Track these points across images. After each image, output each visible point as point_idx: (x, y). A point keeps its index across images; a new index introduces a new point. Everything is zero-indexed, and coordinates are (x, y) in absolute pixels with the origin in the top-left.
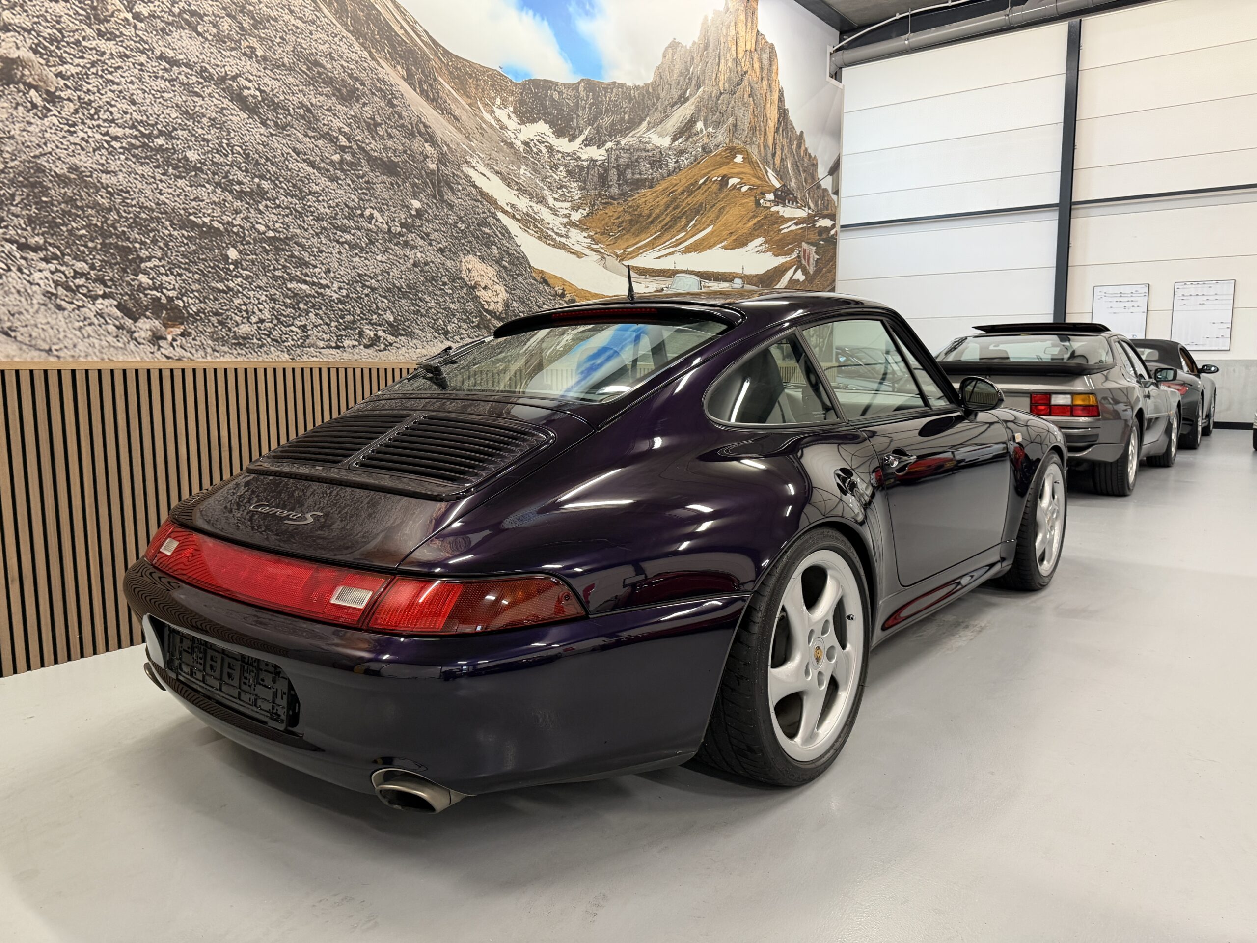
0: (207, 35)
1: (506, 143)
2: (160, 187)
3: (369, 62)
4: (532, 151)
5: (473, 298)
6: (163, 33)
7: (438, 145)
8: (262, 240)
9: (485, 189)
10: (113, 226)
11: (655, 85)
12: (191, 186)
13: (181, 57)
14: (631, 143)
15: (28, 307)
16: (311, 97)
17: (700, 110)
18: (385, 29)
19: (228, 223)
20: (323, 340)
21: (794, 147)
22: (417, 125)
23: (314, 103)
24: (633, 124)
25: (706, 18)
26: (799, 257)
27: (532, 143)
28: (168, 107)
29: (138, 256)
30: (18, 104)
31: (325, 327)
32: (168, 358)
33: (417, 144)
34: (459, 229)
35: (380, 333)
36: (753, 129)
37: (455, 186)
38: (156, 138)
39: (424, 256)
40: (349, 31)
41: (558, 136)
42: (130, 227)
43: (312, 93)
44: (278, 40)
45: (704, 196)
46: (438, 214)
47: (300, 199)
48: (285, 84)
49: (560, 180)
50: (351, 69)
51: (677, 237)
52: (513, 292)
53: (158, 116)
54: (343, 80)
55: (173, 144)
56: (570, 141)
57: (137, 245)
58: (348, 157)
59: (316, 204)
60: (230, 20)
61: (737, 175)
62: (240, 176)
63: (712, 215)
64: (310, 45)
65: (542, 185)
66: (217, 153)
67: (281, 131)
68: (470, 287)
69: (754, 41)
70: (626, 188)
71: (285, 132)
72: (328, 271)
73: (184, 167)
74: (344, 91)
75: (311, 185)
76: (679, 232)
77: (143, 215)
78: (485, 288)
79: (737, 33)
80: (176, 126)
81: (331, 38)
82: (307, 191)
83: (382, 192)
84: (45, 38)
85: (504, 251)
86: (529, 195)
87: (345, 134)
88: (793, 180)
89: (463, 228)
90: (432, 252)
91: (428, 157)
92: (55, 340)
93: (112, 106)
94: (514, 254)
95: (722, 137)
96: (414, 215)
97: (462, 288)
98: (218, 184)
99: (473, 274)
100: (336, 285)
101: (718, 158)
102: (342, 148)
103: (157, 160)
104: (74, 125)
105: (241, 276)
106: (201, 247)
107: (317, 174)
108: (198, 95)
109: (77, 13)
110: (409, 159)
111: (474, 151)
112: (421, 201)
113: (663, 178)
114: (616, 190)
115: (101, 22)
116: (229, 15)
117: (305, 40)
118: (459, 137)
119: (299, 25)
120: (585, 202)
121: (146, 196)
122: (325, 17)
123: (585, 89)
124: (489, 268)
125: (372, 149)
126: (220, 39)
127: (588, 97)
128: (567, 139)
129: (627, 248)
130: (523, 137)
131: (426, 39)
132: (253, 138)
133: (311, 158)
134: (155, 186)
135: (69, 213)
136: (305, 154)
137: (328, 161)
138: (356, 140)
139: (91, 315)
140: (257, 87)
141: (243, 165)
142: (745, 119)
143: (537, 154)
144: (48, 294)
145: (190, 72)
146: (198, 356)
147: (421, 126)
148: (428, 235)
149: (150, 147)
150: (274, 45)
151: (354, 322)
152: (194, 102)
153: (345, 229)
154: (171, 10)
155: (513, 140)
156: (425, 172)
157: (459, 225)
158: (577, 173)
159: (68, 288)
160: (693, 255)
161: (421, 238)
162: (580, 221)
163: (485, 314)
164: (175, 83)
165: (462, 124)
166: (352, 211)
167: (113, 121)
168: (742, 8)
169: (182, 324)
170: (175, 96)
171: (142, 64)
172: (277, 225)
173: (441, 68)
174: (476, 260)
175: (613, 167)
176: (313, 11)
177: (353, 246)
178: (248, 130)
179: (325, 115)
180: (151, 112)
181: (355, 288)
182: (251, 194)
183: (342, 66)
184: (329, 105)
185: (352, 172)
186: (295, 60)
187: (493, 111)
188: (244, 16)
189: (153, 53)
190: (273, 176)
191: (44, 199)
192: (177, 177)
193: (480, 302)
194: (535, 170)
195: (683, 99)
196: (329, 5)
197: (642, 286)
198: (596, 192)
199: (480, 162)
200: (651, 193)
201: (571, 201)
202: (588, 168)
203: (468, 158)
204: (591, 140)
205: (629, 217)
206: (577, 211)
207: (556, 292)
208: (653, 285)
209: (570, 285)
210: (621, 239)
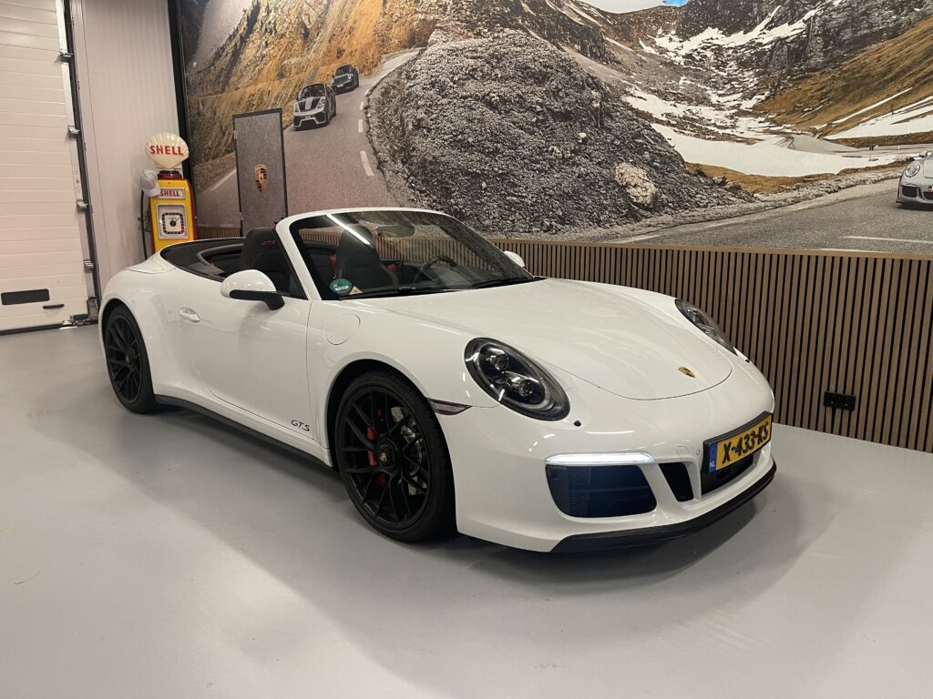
0: (478, 78)
1: (664, 63)
3: (556, 52)
4: (694, 59)
5: (623, 195)
6: (463, 85)
7: (602, 89)
8: (496, 176)
9: (641, 109)
13: (468, 93)
16: (522, 89)
18: (567, 24)
19: (483, 169)
23: (524, 92)
27: (695, 53)
28: (463, 120)
33: (585, 94)
34: (616, 145)
35: (554, 223)
37: (614, 114)
39: (586, 169)
40: (545, 39)
41: (729, 35)
43: (523, 86)
44: (508, 64)
46: (598, 138)
48: (510, 87)
49: (728, 75)
50: (546, 62)
52: (662, 186)
54: (540, 71)
58: (541, 117)
59: (522, 150)
65: (704, 87)
66: (480, 135)
68: (621, 187)
73: (467, 146)
74: (541, 77)
75: (520, 139)
78: (635, 186)
80: (465, 128)
82: (518, 143)
83: (560, 133)
85: (656, 154)
86: (687, 101)
87: (540, 104)
89: (618, 144)
90: (592, 166)
91: (593, 100)
94: (666, 155)
96: (581, 143)
97: (614, 188)
99: (625, 177)
105: (487, 196)
110: (579, 105)
111: (633, 82)
112: (586, 133)
114: (820, 60)
118: (620, 76)
119: (518, 50)
120: (764, 86)
122: (532, 37)
128: (742, 32)
129: (836, 119)
130: (683, 52)
131: (597, 14)
133: (521, 124)
136: (518, 123)
137: (530, 123)
138: (546, 105)
140: (498, 94)
141: (490, 138)
143: (701, 60)
147: (590, 80)
148: (589, 154)
149: (456, 140)
150: (506, 68)
151: (539, 217)
153: (537, 162)
156: (591, 111)
158: (757, 59)
161: (585, 158)
162: (754, 108)
163: (633, 206)
166: (541, 149)
172: (503, 166)
173: (608, 31)
174: (629, 165)
177: (541, 171)
178: (493, 119)
179: (530, 97)
183: (540, 63)
185: (543, 126)
187: (654, 43)
188: (494, 59)
190: (503, 140)
194: (696, 76)
197: (863, 160)
198: (784, 71)
199: (638, 88)
200: (892, 44)
201: (742, 91)
202: (771, 51)
203: (627, 89)
204: (780, 18)
205: (844, 83)
206: (750, 99)
207: (714, 181)
208: (886, 157)
209: (735, 173)
210: (826, 112)
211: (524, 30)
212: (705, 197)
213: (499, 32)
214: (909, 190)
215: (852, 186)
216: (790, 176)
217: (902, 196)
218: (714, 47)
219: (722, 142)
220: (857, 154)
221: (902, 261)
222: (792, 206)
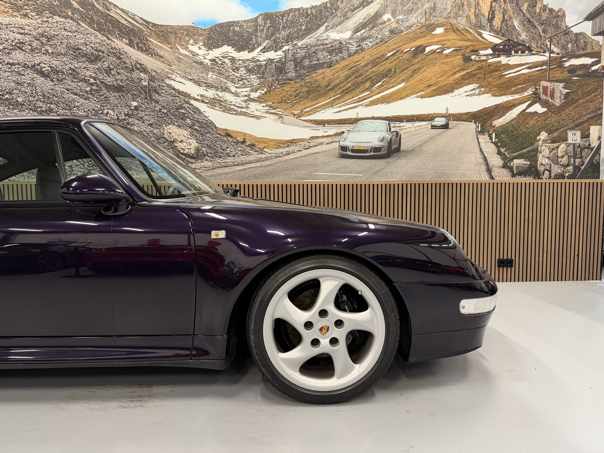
0: (27, 50)
1: (197, 63)
2: (7, 114)
3: (106, 41)
4: (217, 63)
5: (172, 147)
6: (8, 54)
7: (149, 73)
9: (181, 90)
12: (19, 112)
13: (16, 61)
14: (308, 43)
16: (75, 64)
17: (386, 7)
18: (116, 24)
21: (525, 7)
23: (77, 67)
24: (310, 31)
26: (536, 93)
27: (218, 59)
28: (10, 82)
33: (135, 75)
34: (163, 113)
37: (160, 91)
38: (5, 95)
39: (139, 129)
40: (95, 30)
41: (240, 51)
43: (76, 62)
44: (59, 44)
45: (393, 64)
46: (148, 106)
47: (70, 110)
48: (62, 62)
49: (241, 76)
50: (97, 47)
51: (360, 96)
52: (202, 142)
53: (6, 86)
54: (92, 53)
55: (12, 96)
58: (95, 88)
59: (77, 112)
60: (37, 41)
61: (437, 43)
62: (41, 104)
63: (403, 76)
64: (75, 42)
65: (226, 81)
66: (31, 97)
67: (60, 82)
68: (170, 142)
70: (303, 72)
71: (62, 82)
73: (16, 105)
74: (93, 58)
75: (75, 103)
78: (181, 141)
80: (13, 89)
81: (86, 36)
82: (73, 106)
83: (114, 101)
85: (195, 121)
86: (215, 88)
87: (93, 78)
88: (524, 34)
89: (165, 112)
90: (144, 126)
91: (142, 79)
94: (203, 122)
95: (415, 19)
96: (133, 109)
97: (164, 142)
99: (173, 135)
101: (411, 35)
102: (92, 84)
103: (6, 104)
107: (78, 98)
108: (22, 75)
110: (130, 82)
111: (174, 71)
112: (137, 102)
113: (343, 59)
114: (293, 75)
117: (72, 40)
118: (163, 66)
119: (69, 35)
120: (263, 85)
122: (83, 27)
123: (263, 19)
124: (184, 131)
125: (108, 82)
126: (32, 50)
127: (265, 24)
128: (247, 51)
129: (305, 108)
130: (209, 57)
131: (141, 21)
132: (47, 88)
133: (75, 91)
134: (5, 114)
137: (84, 91)
138: (99, 79)
140: (49, 66)
141: (42, 99)
143: (222, 64)
145: (19, 66)
147: (138, 65)
148: (141, 118)
149: (3, 99)
150: (57, 46)
152: (21, 78)
154: (12, 44)
155: (203, 60)
156: (140, 87)
157: (163, 111)
158: (256, 69)
161: (137, 120)
162: (259, 97)
163: (181, 155)
164: (13, 72)
165: (165, 59)
166: (97, 112)
170: (13, 77)
173: (151, 34)
174: (175, 127)
175: (290, 61)
176: (76, 26)
178: (45, 85)
179: (83, 71)
180: (3, 85)
183: (91, 47)
184: (84, 66)
185: (97, 94)
186: (67, 50)
187: (188, 48)
188: (43, 38)
189: (4, 63)
190: (56, 102)
192: (13, 109)
193: (178, 149)
194: (220, 74)
196: (85, 22)
197: (320, 132)
198: (274, 78)
199: (178, 76)
200: (329, 71)
201: (250, 87)
202: (266, 65)
203: (169, 76)
204: (269, 48)
205: (307, 89)
206: (256, 92)
207: (238, 140)
208: (332, 130)
209: (251, 136)
210: (299, 104)
211: (74, 20)
212: (233, 151)
213: (48, 18)
214: (344, 148)
215: (316, 146)
216: (283, 139)
217: (340, 151)
218: (230, 58)
219: (241, 116)
220: (317, 128)
221: (345, 185)
222: (286, 156)
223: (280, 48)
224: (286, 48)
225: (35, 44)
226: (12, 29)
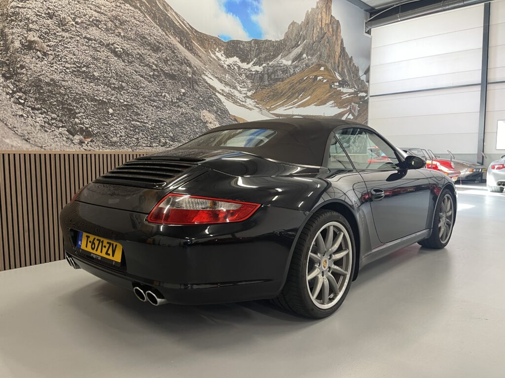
0: (102, 29)
2: (84, 86)
3: (165, 36)
4: (231, 68)
5: (205, 127)
7: (192, 68)
8: (122, 106)
9: (211, 84)
10: (66, 101)
11: (284, 40)
12: (95, 86)
13: (93, 37)
14: (274, 64)
15: (35, 131)
17: (305, 50)
18: (172, 23)
19: (109, 99)
20: (145, 143)
21: (348, 63)
22: (184, 60)
23: (143, 53)
24: (275, 56)
25: (308, 11)
26: (350, 109)
27: (231, 65)
28: (87, 56)
29: (75, 112)
30: (33, 57)
31: (146, 139)
32: (85, 150)
33: (184, 67)
34: (200, 100)
35: (167, 141)
36: (329, 56)
37: (199, 83)
38: (83, 68)
40: (157, 25)
41: (242, 62)
42: (72, 101)
43: (142, 49)
44: (130, 29)
45: (306, 85)
46: (192, 94)
47: (137, 90)
48: (132, 46)
49: (243, 79)
50: (158, 39)
51: (294, 101)
53: (84, 59)
54: (154, 44)
55: (89, 70)
56: (247, 64)
57: (75, 108)
58: (156, 73)
60: (111, 23)
61: (321, 75)
62: (114, 81)
63: (310, 92)
64: (142, 31)
65: (235, 82)
67: (130, 64)
68: (204, 123)
69: (329, 20)
70: (271, 82)
71: (132, 64)
72: (147, 117)
74: (155, 48)
76: (295, 99)
77: (77, 97)
78: (210, 123)
79: (322, 17)
81: (150, 28)
84: (43, 33)
85: (218, 108)
86: (229, 86)
87: (155, 64)
88: (348, 77)
91: (188, 72)
92: (44, 143)
93: (67, 56)
94: (223, 109)
95: (314, 60)
96: (182, 95)
97: (201, 123)
98: (106, 85)
99: (206, 118)
100: (150, 122)
101: (313, 69)
102: (154, 70)
103: (83, 76)
104: (53, 64)
105: (114, 119)
106: (99, 108)
107: (144, 80)
108: (98, 51)
109: (55, 23)
111: (207, 69)
112: (185, 89)
113: (288, 77)
114: (267, 83)
115: (63, 26)
116: (111, 21)
117: (140, 29)
118: (201, 64)
119: (137, 23)
120: (253, 88)
121: (79, 90)
122: (148, 20)
123: (254, 43)
124: (212, 115)
125: (166, 70)
126: (107, 30)
127: (255, 46)
129: (271, 106)
130: (227, 63)
133: (142, 74)
134: (82, 86)
135: (50, 96)
136: (139, 72)
137: (148, 75)
138: (159, 67)
139: (57, 134)
140: (121, 47)
142: (325, 52)
143: (233, 69)
144: (41, 126)
145: (96, 42)
146: (97, 149)
147: (186, 60)
148: (187, 102)
150: (128, 31)
151: (157, 136)
152: (97, 54)
153: (154, 101)
155: (223, 65)
156: (187, 78)
157: (200, 98)
158: (250, 76)
159: (49, 124)
160: (301, 108)
162: (251, 95)
164: (90, 47)
165: (202, 59)
167: (67, 62)
168: (324, 6)
169: (91, 137)
170: (90, 52)
171: (78, 41)
172: (128, 100)
173: (194, 38)
174: (207, 112)
175: (266, 74)
176: (143, 17)
177: (157, 107)
178: (117, 64)
179: (148, 57)
181: (158, 124)
182: (118, 88)
183: (154, 38)
184: (149, 53)
185: (158, 79)
186: (136, 37)
187: (215, 54)
189: (82, 36)
191: (41, 91)
192: (90, 82)
193: (208, 128)
194: (232, 76)
195: (297, 45)
196: (150, 15)
198: (258, 84)
199: (209, 73)
201: (247, 88)
202: (255, 74)
203: (204, 72)
204: (257, 63)
205: (273, 94)
206: (250, 92)
210: (269, 102)
211: (142, 12)
218: (237, 66)
219: (242, 107)
223: (262, 65)
224: (264, 65)
225: (109, 24)
226: (90, 5)
